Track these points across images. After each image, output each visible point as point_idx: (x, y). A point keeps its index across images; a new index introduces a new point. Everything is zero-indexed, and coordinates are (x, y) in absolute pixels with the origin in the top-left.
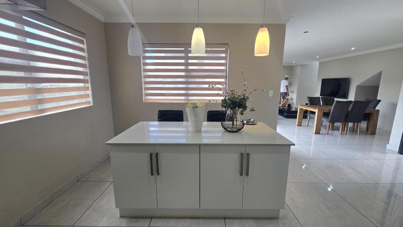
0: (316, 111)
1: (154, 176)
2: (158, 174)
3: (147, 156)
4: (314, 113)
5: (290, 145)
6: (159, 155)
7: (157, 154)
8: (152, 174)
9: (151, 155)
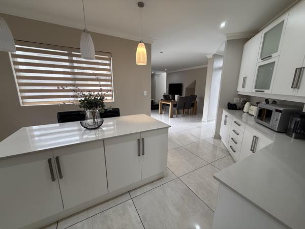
0: (170, 104)
1: (56, 181)
2: (61, 177)
3: (45, 163)
4: (169, 105)
5: (168, 128)
6: (60, 159)
7: (57, 159)
8: (53, 179)
9: (50, 161)
